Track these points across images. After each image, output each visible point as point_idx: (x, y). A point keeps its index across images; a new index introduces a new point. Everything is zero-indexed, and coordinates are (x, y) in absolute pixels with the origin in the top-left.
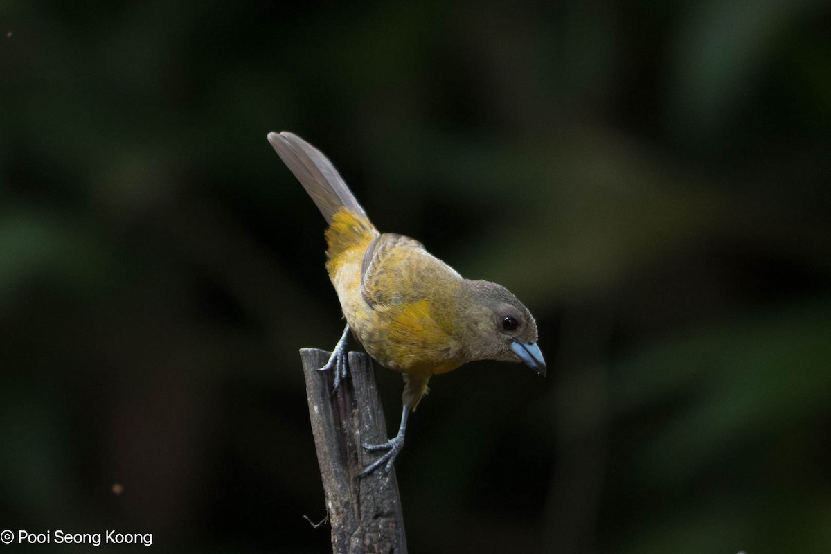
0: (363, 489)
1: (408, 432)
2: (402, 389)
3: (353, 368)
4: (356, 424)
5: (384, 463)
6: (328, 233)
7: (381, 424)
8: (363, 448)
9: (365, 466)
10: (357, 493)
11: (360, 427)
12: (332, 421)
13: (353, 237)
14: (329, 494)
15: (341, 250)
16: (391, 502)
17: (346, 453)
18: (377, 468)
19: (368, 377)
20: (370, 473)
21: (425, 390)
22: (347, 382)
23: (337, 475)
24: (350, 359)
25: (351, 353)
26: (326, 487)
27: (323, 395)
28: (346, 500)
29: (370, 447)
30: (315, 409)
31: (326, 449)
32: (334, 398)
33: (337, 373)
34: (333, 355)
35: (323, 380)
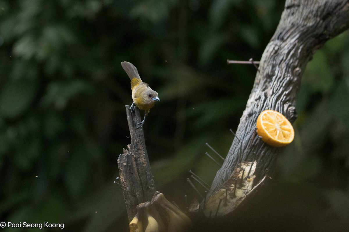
0: (137, 131)
1: (145, 120)
2: (145, 112)
3: (135, 109)
4: (136, 119)
5: (141, 126)
6: (131, 82)
7: (140, 119)
8: (137, 123)
9: (137, 127)
10: (136, 132)
11: (136, 120)
12: (131, 119)
13: (136, 83)
14: (131, 132)
15: (133, 86)
16: (142, 134)
17: (134, 125)
18: (139, 127)
19: (138, 111)
20: (138, 128)
21: (149, 112)
22: (134, 112)
23: (132, 129)
24: (135, 107)
25: (135, 106)
26: (130, 131)
27: (130, 114)
28: (133, 133)
29: (138, 123)
30: (128, 117)
31: (130, 124)
32: (132, 114)
33: (132, 110)
34: (131, 106)
35: (129, 111)
